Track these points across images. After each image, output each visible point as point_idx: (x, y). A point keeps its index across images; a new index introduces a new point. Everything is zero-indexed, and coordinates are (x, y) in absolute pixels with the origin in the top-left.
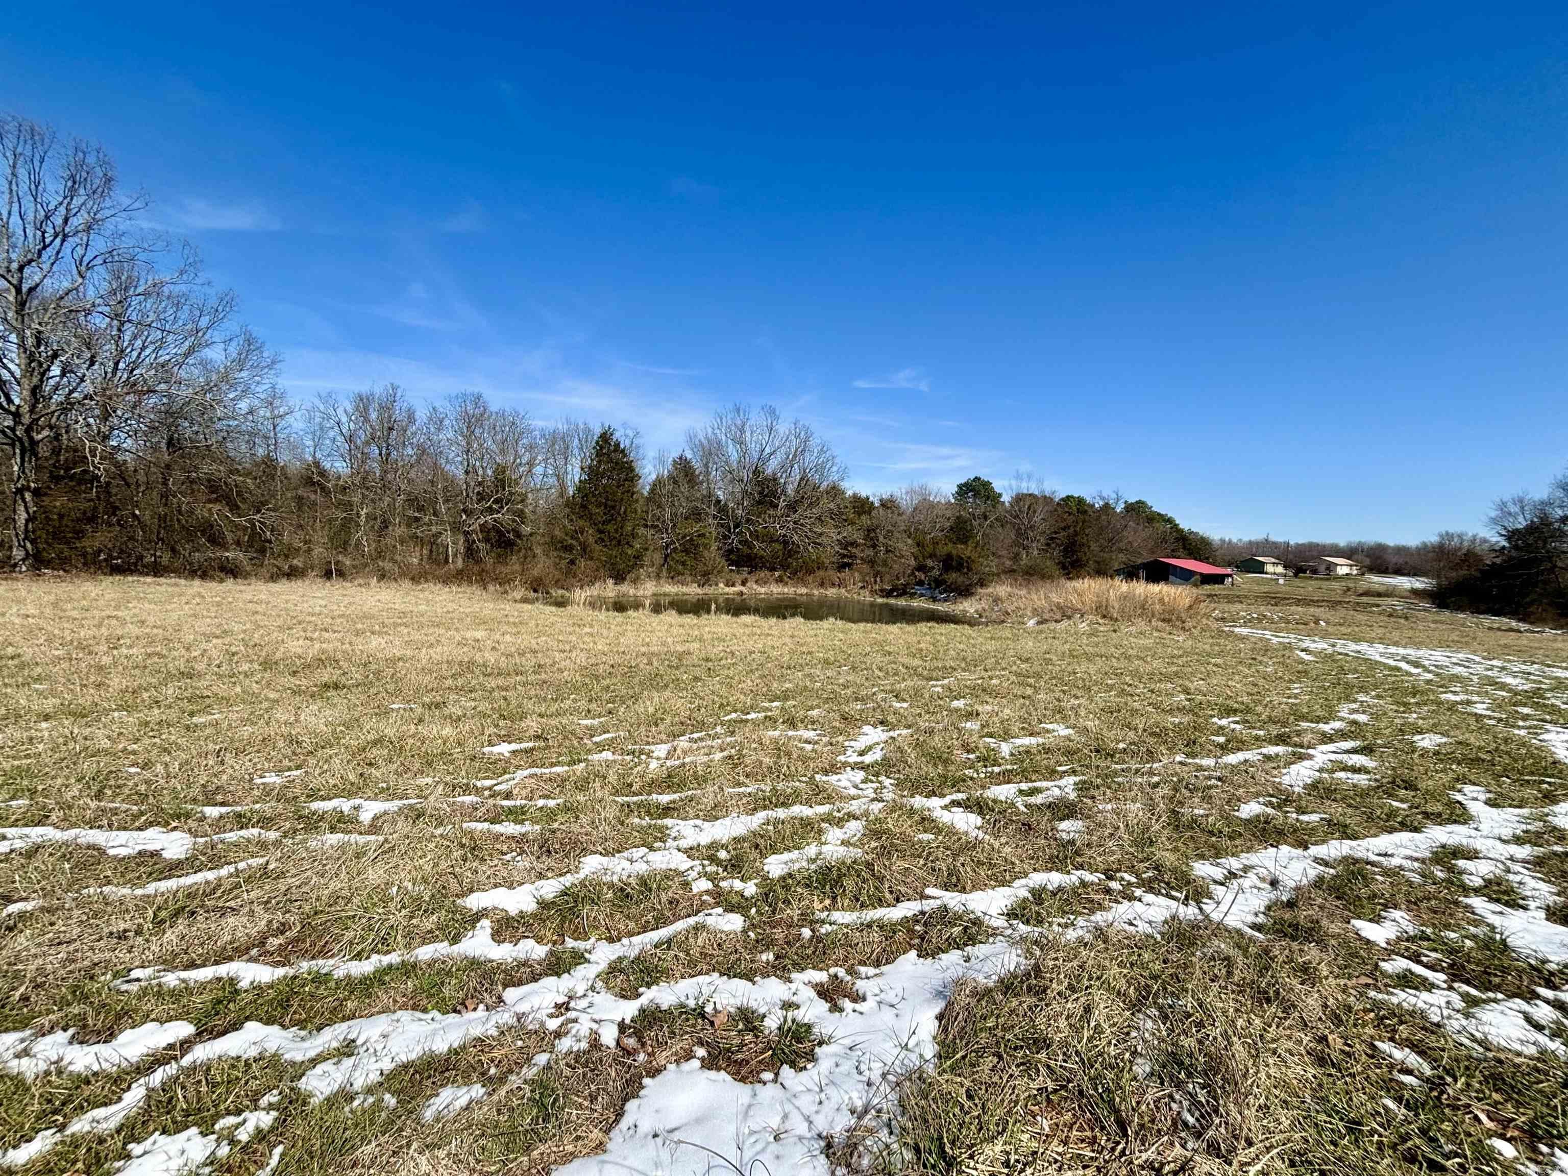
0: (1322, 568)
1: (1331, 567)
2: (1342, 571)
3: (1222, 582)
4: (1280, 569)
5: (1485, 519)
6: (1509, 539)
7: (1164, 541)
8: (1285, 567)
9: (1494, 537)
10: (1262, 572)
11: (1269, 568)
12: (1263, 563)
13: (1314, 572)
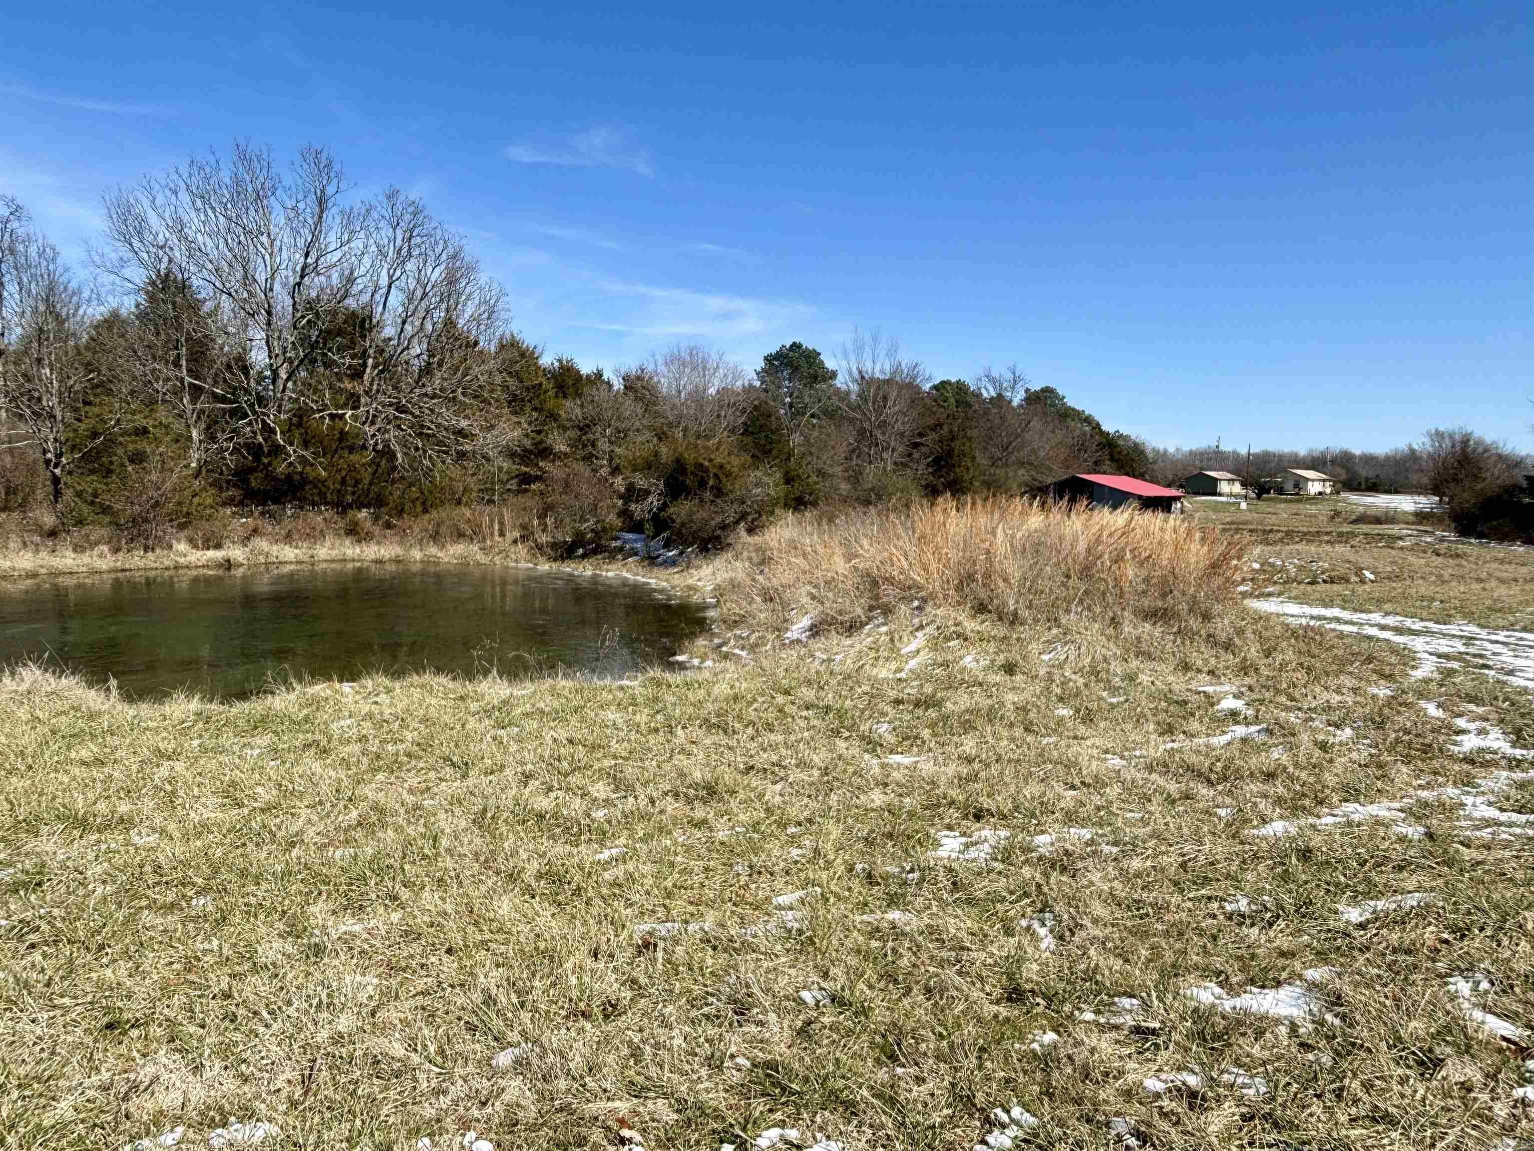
0: (1289, 486)
1: (1300, 484)
2: (1314, 488)
3: (1170, 509)
4: (1237, 488)
7: (1083, 448)
8: (1244, 485)
10: (1215, 494)
11: (1224, 487)
12: (1216, 480)
13: (1280, 491)
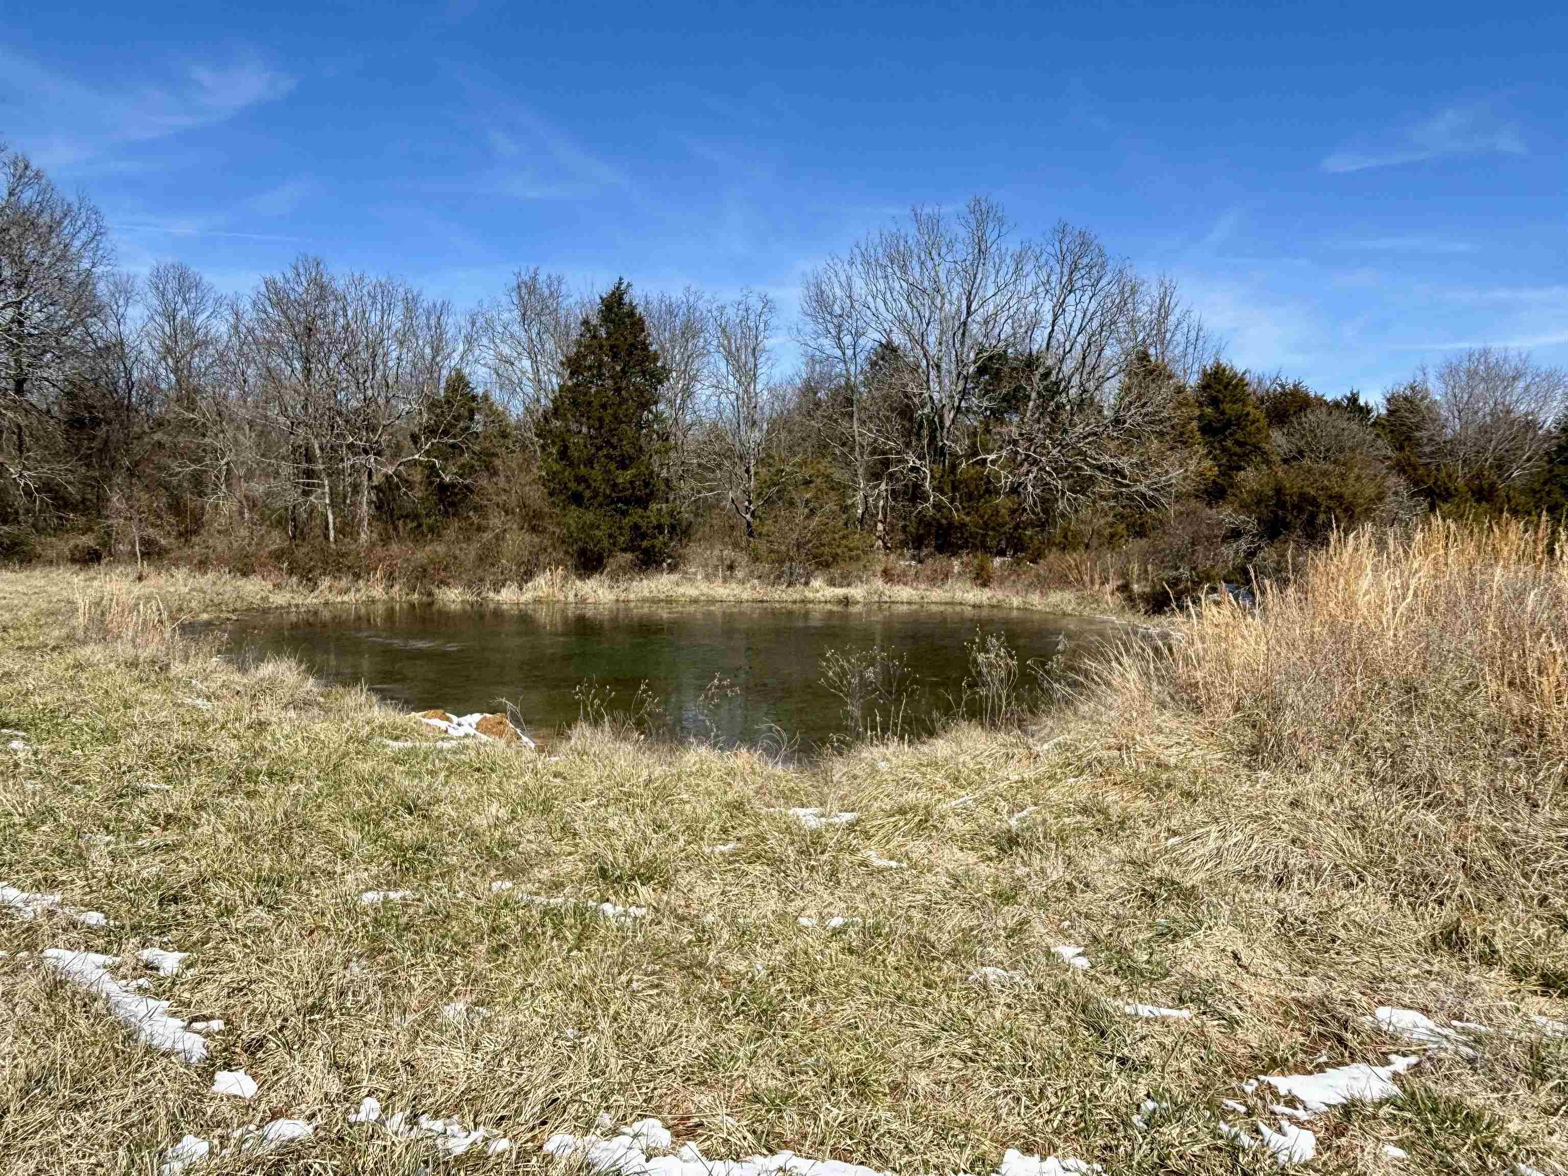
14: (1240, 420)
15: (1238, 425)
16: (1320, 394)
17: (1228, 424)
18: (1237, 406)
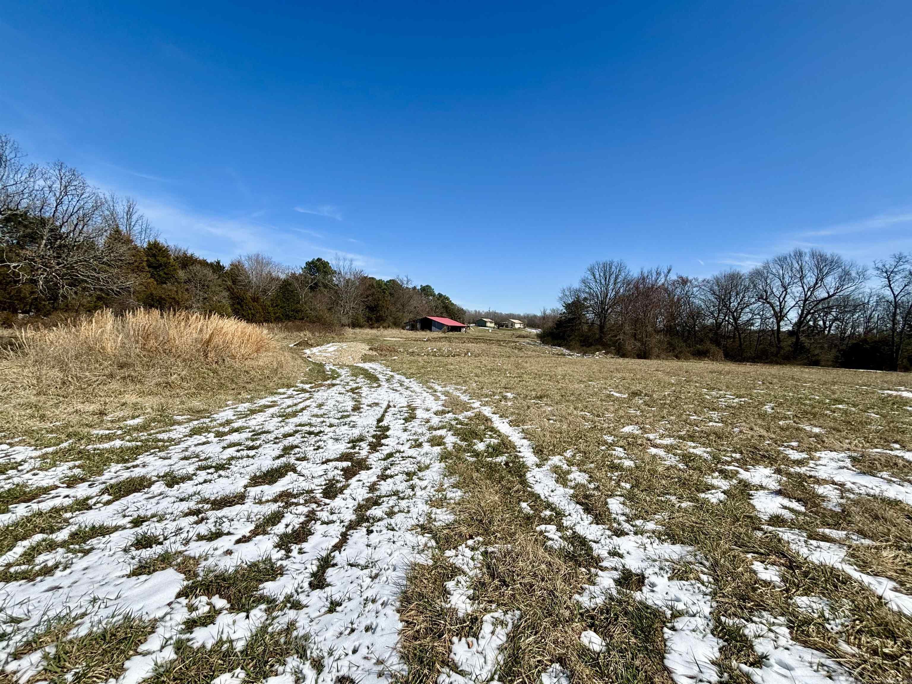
0: (510, 325)
1: (513, 324)
2: (517, 326)
3: (460, 331)
4: (493, 325)
5: (557, 298)
6: (566, 308)
7: (436, 307)
8: (495, 324)
9: (562, 309)
10: (485, 326)
11: (488, 324)
12: (486, 322)
13: (507, 326)
14: (166, 265)
15: (165, 266)
16: (205, 259)
17: (161, 265)
18: (165, 259)
